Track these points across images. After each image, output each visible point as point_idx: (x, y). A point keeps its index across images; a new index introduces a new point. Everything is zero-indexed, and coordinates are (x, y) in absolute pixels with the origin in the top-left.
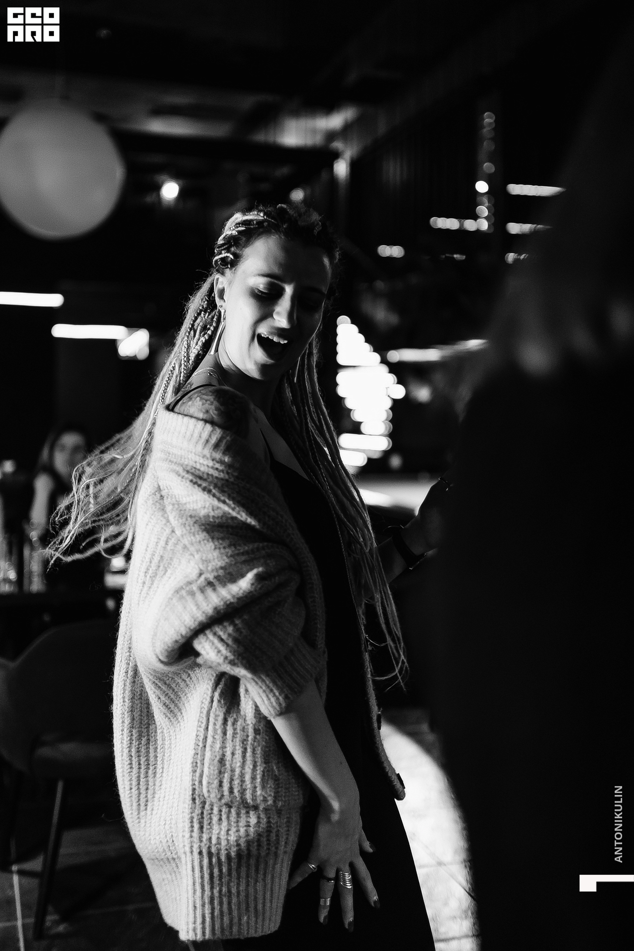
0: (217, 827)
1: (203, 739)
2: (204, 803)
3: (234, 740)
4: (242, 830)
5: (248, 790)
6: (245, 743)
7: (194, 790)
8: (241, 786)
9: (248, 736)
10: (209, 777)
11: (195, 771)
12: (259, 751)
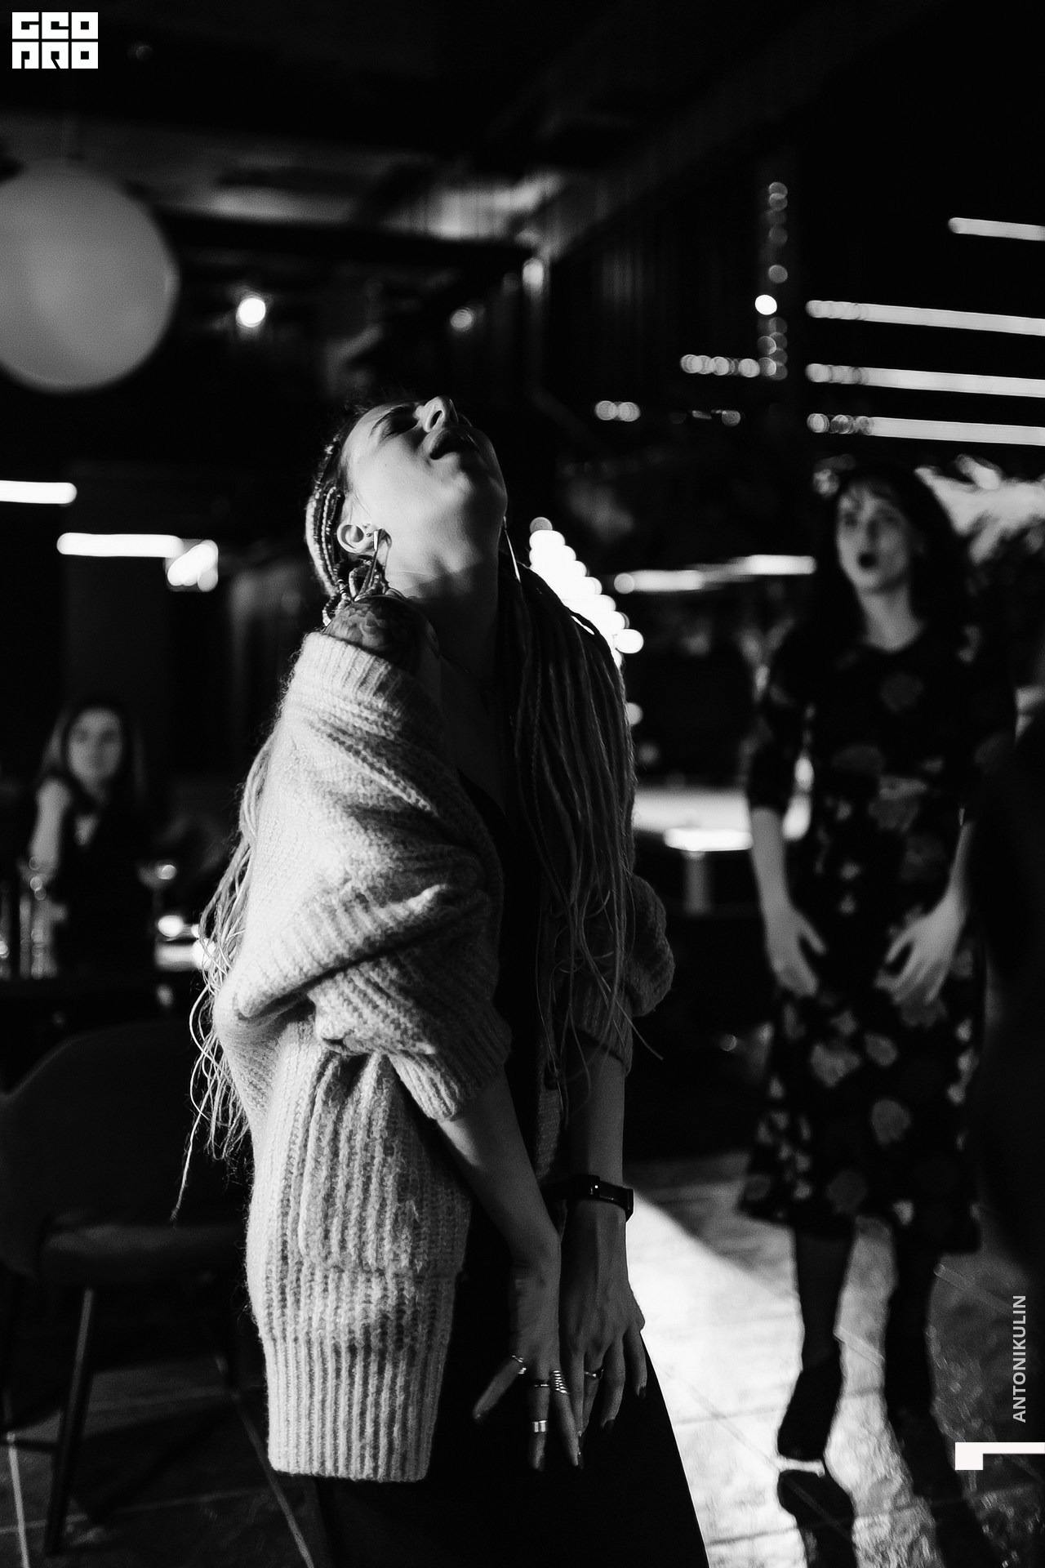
0: (321, 1302)
1: (298, 1164)
2: (300, 1263)
3: (351, 1165)
4: (358, 1308)
5: (371, 1244)
6: (368, 1168)
7: (285, 1243)
8: (360, 1237)
9: (373, 1158)
10: (307, 1223)
11: (285, 1214)
12: (390, 1181)
